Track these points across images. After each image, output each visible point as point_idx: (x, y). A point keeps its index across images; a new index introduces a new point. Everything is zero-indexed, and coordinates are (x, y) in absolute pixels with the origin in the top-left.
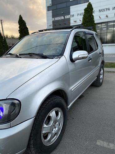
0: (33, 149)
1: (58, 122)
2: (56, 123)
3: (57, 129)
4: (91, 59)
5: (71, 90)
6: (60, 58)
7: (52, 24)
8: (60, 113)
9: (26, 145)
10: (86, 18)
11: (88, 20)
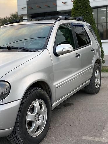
0: (19, 132)
1: (41, 114)
2: (39, 115)
3: (40, 121)
4: (79, 55)
5: (55, 85)
6: (43, 51)
7: (26, 6)
8: (43, 106)
9: (14, 125)
10: (77, 2)
11: (81, 4)
